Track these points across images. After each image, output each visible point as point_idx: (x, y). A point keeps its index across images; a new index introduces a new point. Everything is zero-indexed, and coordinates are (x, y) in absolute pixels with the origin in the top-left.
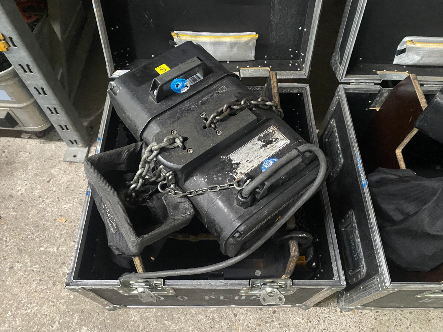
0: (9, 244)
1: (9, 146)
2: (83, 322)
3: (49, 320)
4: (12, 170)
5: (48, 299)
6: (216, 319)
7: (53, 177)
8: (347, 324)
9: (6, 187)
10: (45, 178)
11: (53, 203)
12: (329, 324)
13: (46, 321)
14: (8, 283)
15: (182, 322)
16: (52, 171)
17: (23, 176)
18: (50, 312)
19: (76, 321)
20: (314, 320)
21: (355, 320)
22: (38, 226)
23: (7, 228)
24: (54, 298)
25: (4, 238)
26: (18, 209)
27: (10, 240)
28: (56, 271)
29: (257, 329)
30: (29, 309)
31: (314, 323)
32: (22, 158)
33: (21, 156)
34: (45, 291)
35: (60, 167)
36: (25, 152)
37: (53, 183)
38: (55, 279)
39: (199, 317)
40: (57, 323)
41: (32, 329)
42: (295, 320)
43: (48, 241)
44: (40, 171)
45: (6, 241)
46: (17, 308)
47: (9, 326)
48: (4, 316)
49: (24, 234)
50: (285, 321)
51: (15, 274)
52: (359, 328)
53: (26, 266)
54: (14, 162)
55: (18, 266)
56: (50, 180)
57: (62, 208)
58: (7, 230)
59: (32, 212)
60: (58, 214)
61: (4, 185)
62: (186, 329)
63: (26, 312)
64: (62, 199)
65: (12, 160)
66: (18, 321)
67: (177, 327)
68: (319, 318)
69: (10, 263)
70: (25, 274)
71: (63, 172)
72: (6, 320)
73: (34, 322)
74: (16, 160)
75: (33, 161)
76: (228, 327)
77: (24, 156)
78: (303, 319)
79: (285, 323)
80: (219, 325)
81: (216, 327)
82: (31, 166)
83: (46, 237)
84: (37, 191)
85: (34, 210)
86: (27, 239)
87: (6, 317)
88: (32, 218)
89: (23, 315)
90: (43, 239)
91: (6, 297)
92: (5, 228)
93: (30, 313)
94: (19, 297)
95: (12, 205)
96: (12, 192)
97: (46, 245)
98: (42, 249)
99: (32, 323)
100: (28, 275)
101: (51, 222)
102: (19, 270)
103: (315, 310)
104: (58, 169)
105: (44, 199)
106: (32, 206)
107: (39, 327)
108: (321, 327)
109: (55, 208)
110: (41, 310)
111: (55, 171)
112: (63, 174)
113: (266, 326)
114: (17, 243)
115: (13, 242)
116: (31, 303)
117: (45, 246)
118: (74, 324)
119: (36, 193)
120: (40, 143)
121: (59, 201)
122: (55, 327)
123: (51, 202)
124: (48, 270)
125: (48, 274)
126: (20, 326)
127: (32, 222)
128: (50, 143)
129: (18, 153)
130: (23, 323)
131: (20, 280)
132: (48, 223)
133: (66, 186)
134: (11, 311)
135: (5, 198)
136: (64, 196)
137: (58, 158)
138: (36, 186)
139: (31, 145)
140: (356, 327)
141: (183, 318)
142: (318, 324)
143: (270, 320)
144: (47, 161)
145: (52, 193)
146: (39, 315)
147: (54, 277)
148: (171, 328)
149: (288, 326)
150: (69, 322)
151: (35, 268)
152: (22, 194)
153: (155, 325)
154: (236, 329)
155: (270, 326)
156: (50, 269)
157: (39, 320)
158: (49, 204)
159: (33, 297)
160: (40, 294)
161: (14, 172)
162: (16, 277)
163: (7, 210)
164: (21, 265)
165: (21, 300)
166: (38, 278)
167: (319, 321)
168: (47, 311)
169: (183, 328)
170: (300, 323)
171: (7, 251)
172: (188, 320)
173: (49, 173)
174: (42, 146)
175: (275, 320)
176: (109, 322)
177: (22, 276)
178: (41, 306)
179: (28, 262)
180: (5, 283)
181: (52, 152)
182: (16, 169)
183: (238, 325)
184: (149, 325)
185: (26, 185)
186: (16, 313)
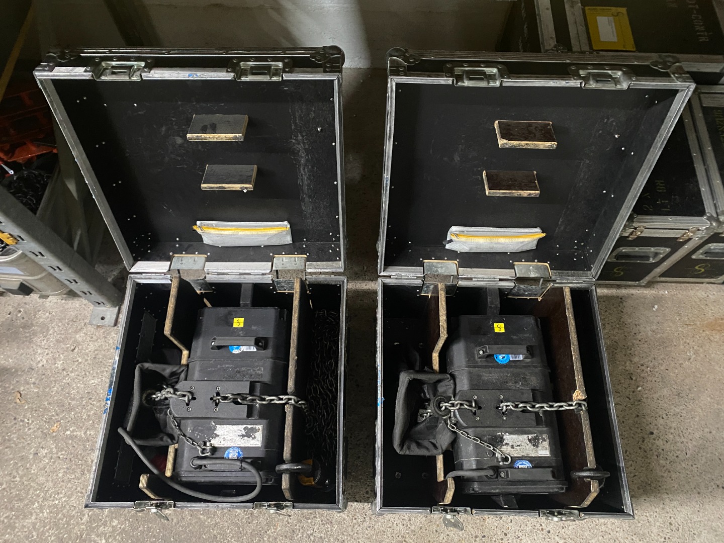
0: (32, 427)
1: (25, 303)
2: (114, 515)
3: (77, 512)
4: (30, 336)
5: (76, 489)
6: (255, 514)
7: (79, 344)
8: (394, 521)
9: (25, 357)
10: (68, 346)
11: (79, 377)
12: (375, 521)
13: (75, 513)
14: (33, 472)
15: (218, 517)
16: (78, 336)
17: (43, 343)
18: (79, 504)
19: (106, 513)
20: (360, 517)
21: (403, 518)
22: (63, 406)
23: (28, 408)
24: (83, 489)
25: (26, 420)
26: (40, 384)
27: (33, 421)
28: (85, 458)
29: (298, 525)
30: (57, 500)
31: (359, 520)
32: (41, 320)
33: (40, 317)
34: (72, 480)
35: (86, 332)
36: (44, 311)
37: (78, 352)
38: (83, 468)
39: (237, 512)
40: (87, 515)
41: (60, 521)
42: (340, 517)
43: (74, 423)
44: (63, 336)
45: (28, 423)
46: (45, 499)
47: (37, 518)
48: (30, 507)
49: (47, 415)
50: (328, 518)
51: (40, 462)
52: (407, 526)
53: (51, 452)
54: (32, 324)
55: (43, 452)
56: (74, 349)
57: (89, 384)
58: (29, 410)
59: (55, 388)
60: (85, 391)
61: (22, 354)
62: (222, 524)
63: (54, 503)
64: (89, 373)
65: (30, 323)
66: (45, 513)
67: (213, 522)
68: (366, 515)
69: (33, 449)
70: (50, 461)
71: (90, 339)
72: (33, 511)
73: (62, 514)
74: (34, 322)
75: (55, 323)
76: (267, 523)
77: (43, 317)
78: (348, 516)
79: (328, 519)
80: (258, 520)
81: (254, 522)
82: (52, 330)
83: (72, 419)
84: (60, 363)
85: (57, 386)
86: (51, 421)
87: (33, 509)
88: (56, 396)
89: (51, 506)
90: (69, 421)
91: (31, 486)
92: (26, 407)
93: (58, 505)
94: (45, 487)
95: (33, 380)
96: (32, 363)
97: (73, 428)
98: (68, 433)
99: (60, 515)
100: (54, 462)
101: (77, 401)
102: (44, 457)
103: (362, 506)
104: (83, 335)
105: (69, 373)
106: (55, 382)
107: (68, 520)
108: (366, 524)
109: (81, 384)
110: (69, 502)
111: (80, 336)
112: (90, 341)
113: (307, 522)
114: (40, 426)
115: (37, 424)
116: (58, 493)
117: (71, 429)
118: (104, 517)
119: (59, 364)
120: (62, 300)
121: (86, 374)
122: (84, 519)
123: (76, 376)
124: (75, 457)
125: (75, 461)
126: (48, 518)
127: (57, 400)
128: (73, 300)
129: (36, 312)
130: (51, 515)
131: (46, 468)
132: (73, 403)
133: (94, 356)
134: (38, 502)
135: (24, 370)
136: (91, 369)
137: (83, 320)
138: (59, 355)
139: (50, 302)
140: (403, 525)
141: (219, 512)
142: (364, 521)
143: (313, 516)
144: (71, 324)
145: (77, 365)
146: (67, 507)
147: (82, 465)
148: (207, 523)
149: (331, 523)
150: (99, 515)
151: (62, 454)
152: (43, 366)
153: (190, 519)
154: (275, 525)
155: (311, 522)
156: (78, 456)
157: (68, 512)
158: (74, 379)
159: (61, 487)
160: (68, 484)
161: (33, 338)
162: (41, 465)
163: (28, 386)
164: (46, 451)
165: (48, 491)
166: (64, 467)
167: (365, 518)
168: (76, 502)
169: (219, 522)
170: (344, 519)
171: (30, 435)
172: (225, 514)
173: (73, 339)
174: (65, 303)
175: (317, 516)
176: (141, 516)
177: (48, 463)
178: (69, 497)
179: (53, 448)
180: (30, 471)
181: (76, 312)
182: (35, 334)
183: (278, 521)
184: (183, 519)
185: (47, 354)
186: (42, 504)
